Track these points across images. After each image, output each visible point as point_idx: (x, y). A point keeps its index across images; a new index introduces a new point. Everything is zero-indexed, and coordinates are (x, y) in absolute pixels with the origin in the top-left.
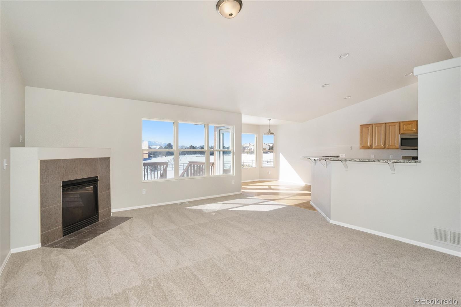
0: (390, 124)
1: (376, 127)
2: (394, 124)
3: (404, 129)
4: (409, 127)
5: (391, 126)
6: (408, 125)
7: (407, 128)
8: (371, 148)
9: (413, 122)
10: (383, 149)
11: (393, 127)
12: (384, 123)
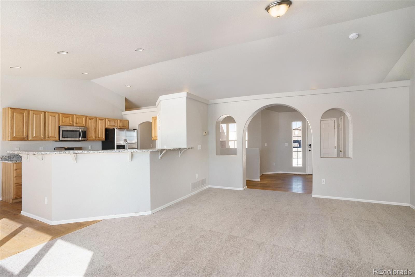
0: (50, 114)
1: (33, 114)
2: (55, 114)
3: (63, 121)
4: (68, 119)
5: (51, 116)
6: (66, 117)
7: (66, 120)
8: (26, 139)
9: (70, 116)
10: (41, 140)
11: (52, 117)
12: (43, 111)
